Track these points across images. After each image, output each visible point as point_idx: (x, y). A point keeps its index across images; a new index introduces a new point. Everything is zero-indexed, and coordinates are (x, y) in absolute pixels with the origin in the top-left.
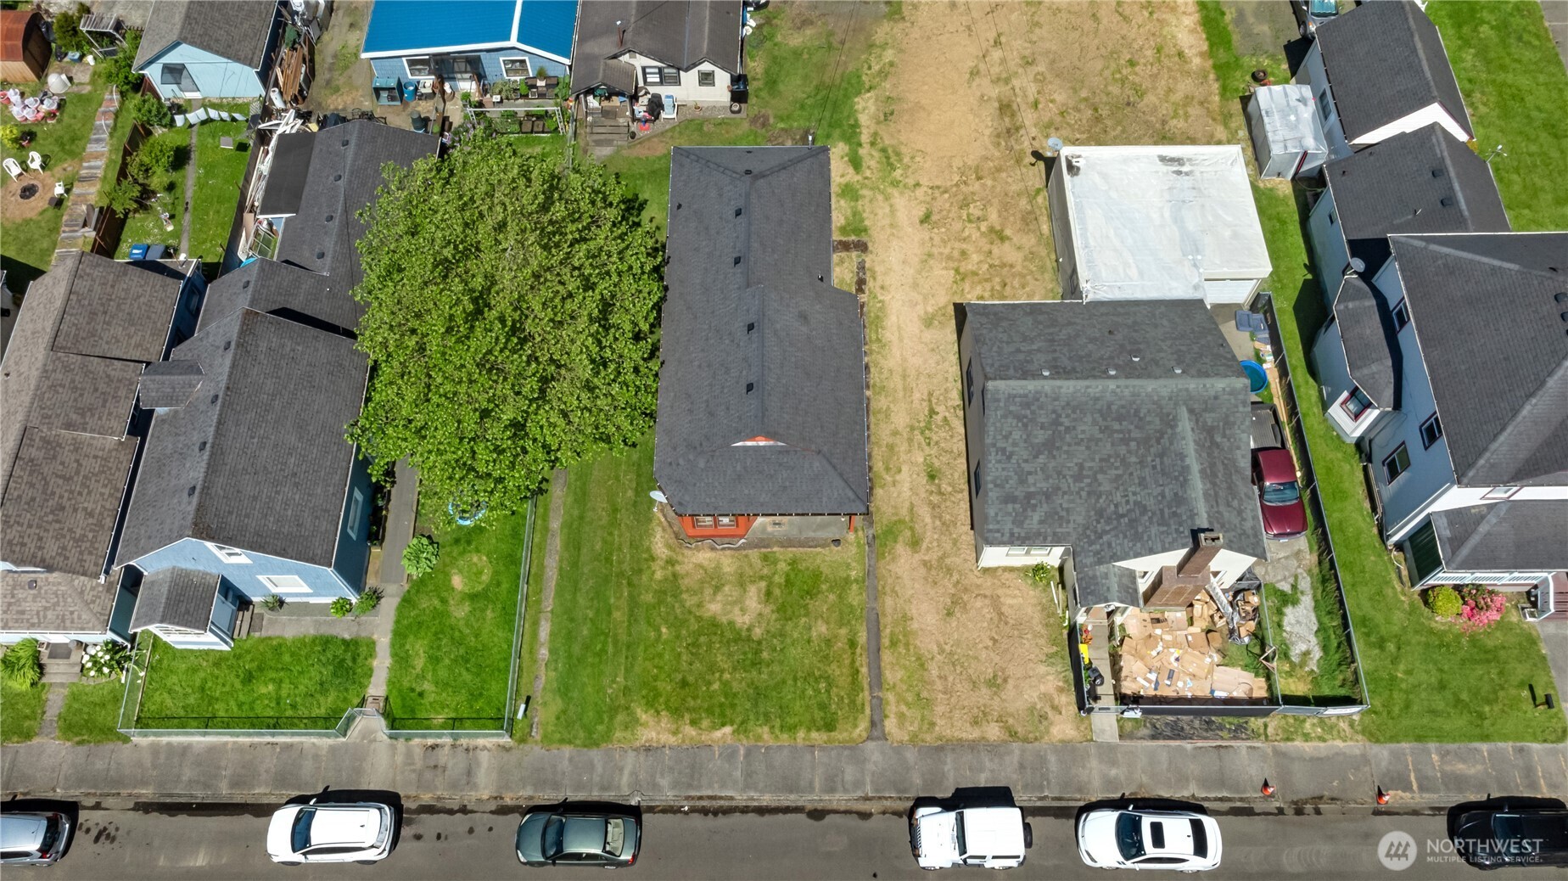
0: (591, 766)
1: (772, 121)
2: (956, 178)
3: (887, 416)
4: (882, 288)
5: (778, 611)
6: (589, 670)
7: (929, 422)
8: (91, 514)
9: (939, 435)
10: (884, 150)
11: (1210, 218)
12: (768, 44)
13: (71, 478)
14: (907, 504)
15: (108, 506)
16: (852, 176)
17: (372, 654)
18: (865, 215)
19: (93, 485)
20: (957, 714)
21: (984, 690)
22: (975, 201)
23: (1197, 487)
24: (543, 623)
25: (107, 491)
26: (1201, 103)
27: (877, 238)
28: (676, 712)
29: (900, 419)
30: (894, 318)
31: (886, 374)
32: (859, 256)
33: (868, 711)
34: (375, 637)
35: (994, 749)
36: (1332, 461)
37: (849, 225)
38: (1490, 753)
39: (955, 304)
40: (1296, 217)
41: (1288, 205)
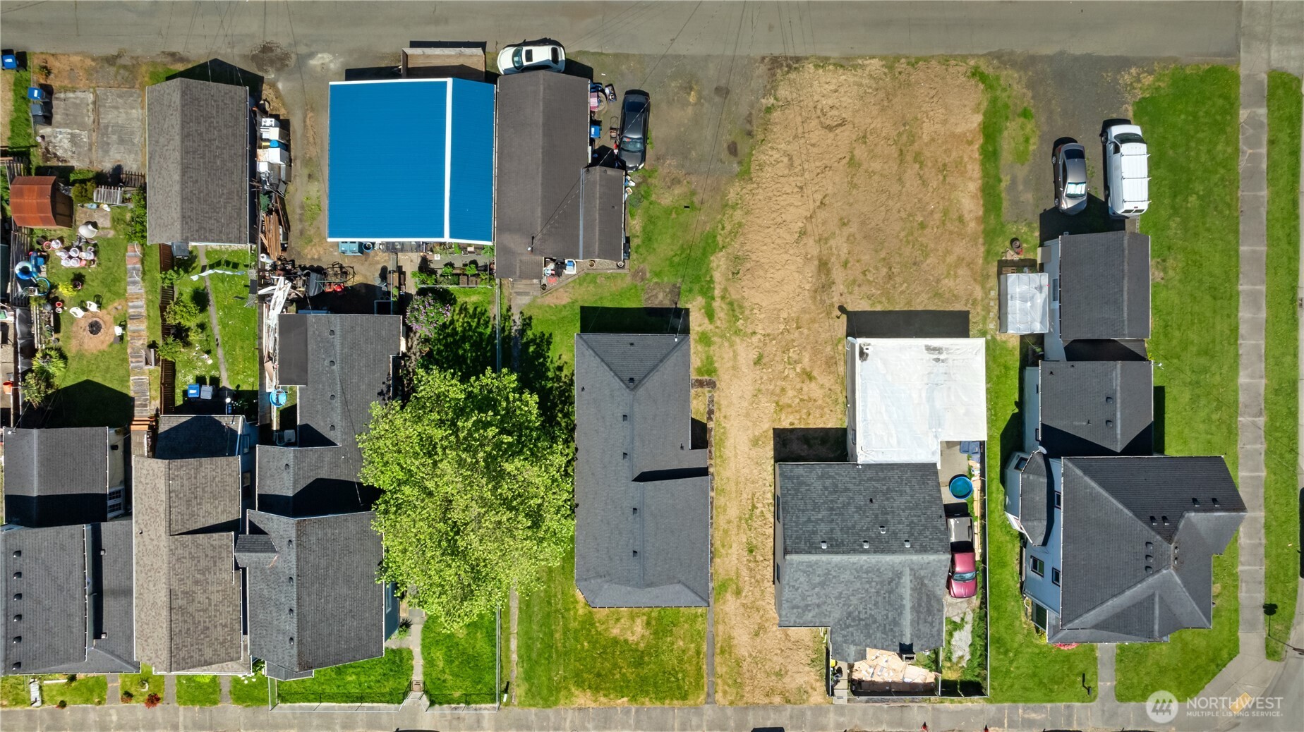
0: (548, 718)
1: (648, 275)
2: (782, 327)
3: (725, 510)
4: (725, 417)
5: (654, 634)
6: (543, 667)
7: (751, 515)
8: (225, 626)
9: (757, 523)
10: (731, 304)
11: (953, 398)
12: (645, 203)
13: (207, 609)
14: (734, 568)
15: (234, 617)
16: (707, 326)
17: (411, 658)
18: (715, 358)
19: (221, 608)
20: (757, 691)
21: (774, 678)
22: (794, 347)
23: (908, 617)
24: (512, 640)
25: (231, 609)
26: (968, 265)
27: (723, 378)
28: (596, 689)
29: (733, 512)
30: (732, 441)
31: (725, 481)
32: (710, 392)
33: (706, 689)
34: (411, 648)
35: (777, 709)
36: (1002, 542)
37: (704, 366)
38: (1051, 708)
39: (774, 429)
40: (1018, 364)
41: (1013, 355)
